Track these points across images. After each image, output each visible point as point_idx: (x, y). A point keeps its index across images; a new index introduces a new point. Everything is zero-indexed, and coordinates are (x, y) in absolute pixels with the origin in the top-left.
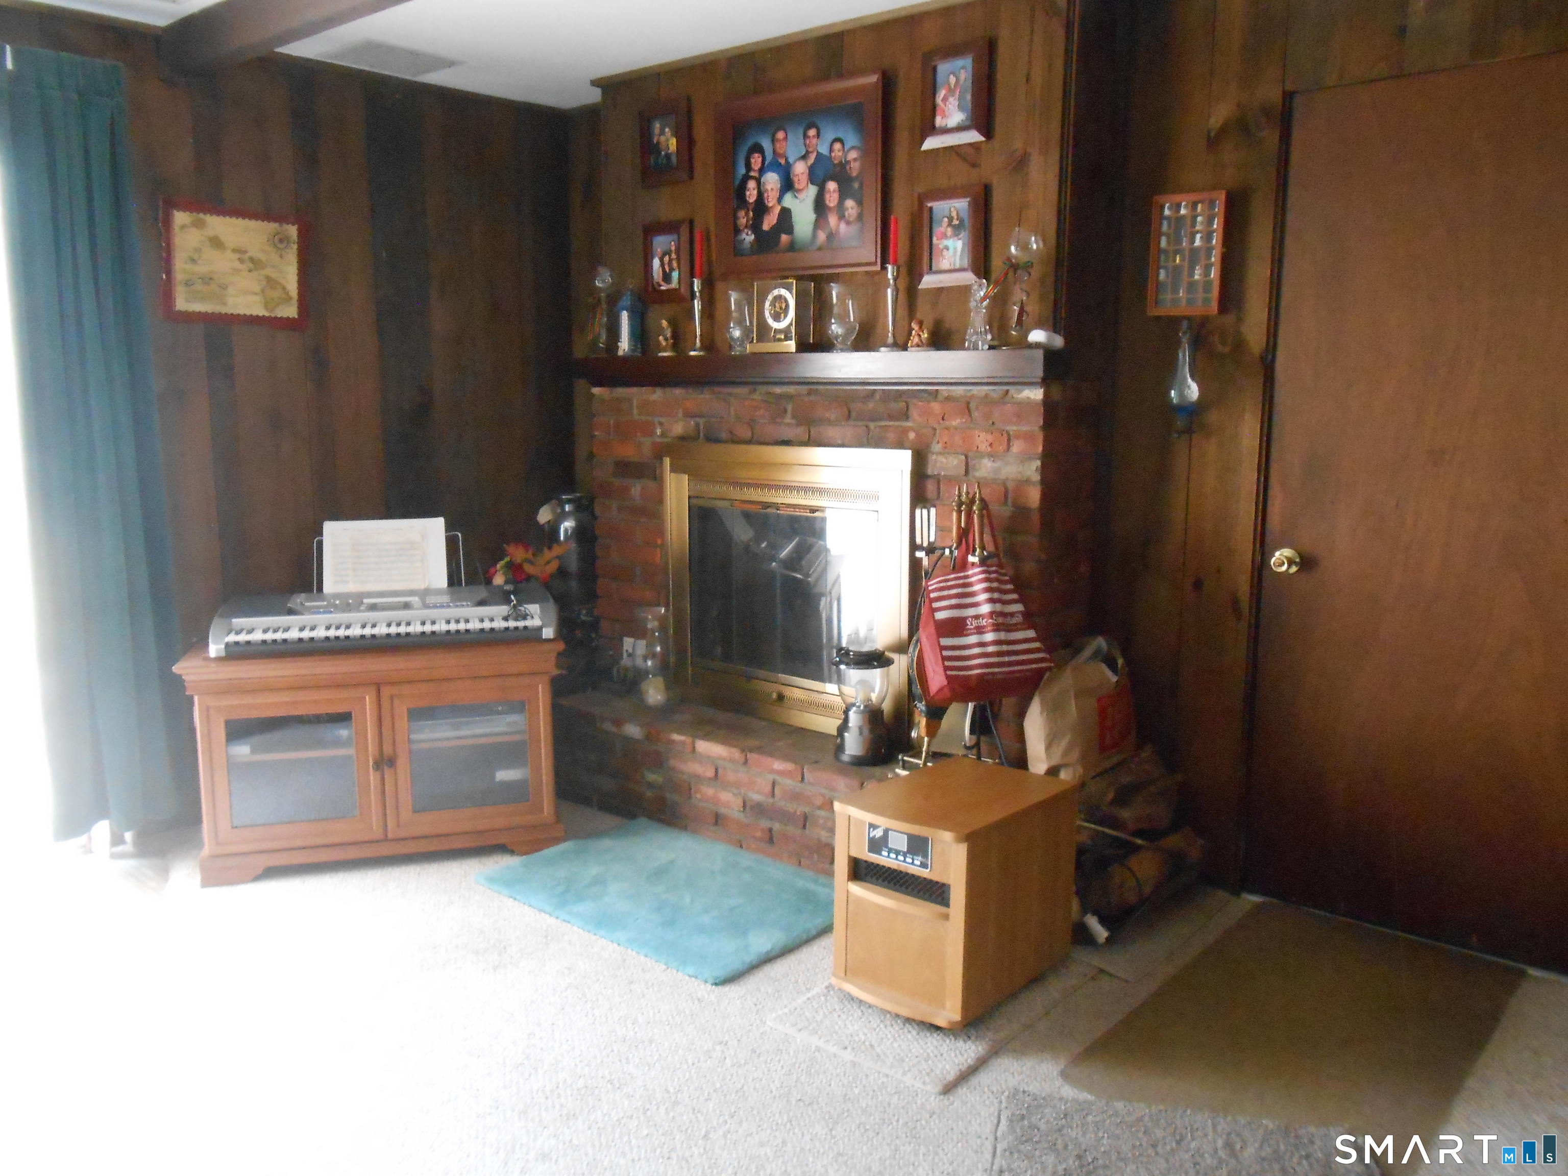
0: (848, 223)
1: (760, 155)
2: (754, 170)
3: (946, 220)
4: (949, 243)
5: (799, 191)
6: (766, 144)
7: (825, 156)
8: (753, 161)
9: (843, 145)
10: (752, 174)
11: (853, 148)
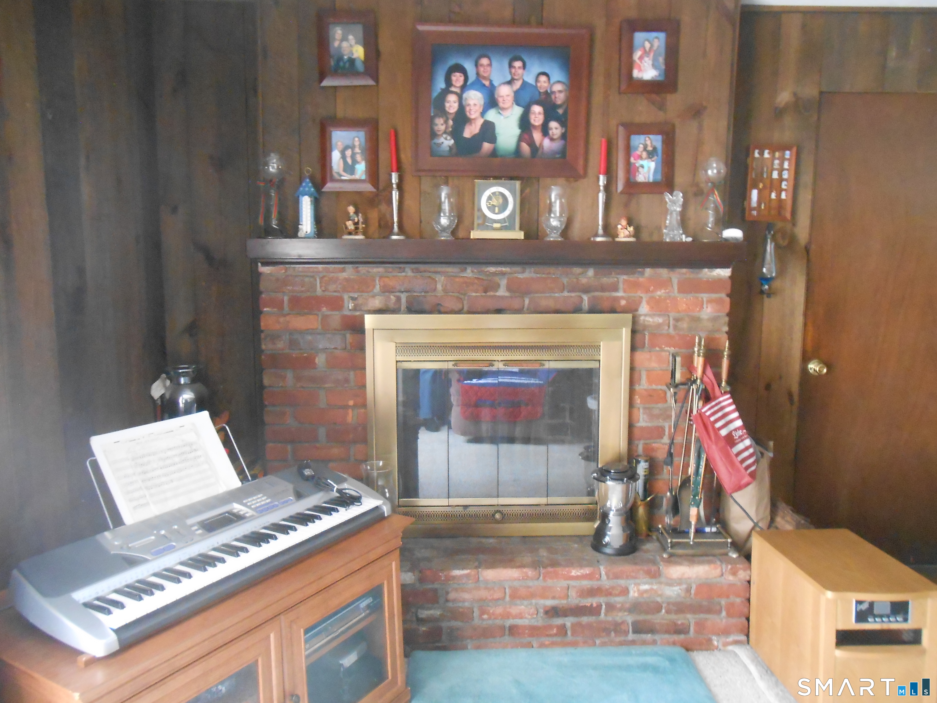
0: (552, 139)
1: (462, 75)
2: (455, 87)
3: (641, 146)
4: (645, 163)
5: (503, 109)
6: (469, 66)
7: (531, 85)
8: (454, 78)
9: (549, 79)
10: (453, 89)
11: (559, 82)
